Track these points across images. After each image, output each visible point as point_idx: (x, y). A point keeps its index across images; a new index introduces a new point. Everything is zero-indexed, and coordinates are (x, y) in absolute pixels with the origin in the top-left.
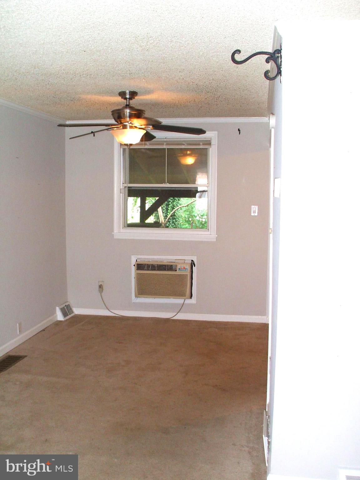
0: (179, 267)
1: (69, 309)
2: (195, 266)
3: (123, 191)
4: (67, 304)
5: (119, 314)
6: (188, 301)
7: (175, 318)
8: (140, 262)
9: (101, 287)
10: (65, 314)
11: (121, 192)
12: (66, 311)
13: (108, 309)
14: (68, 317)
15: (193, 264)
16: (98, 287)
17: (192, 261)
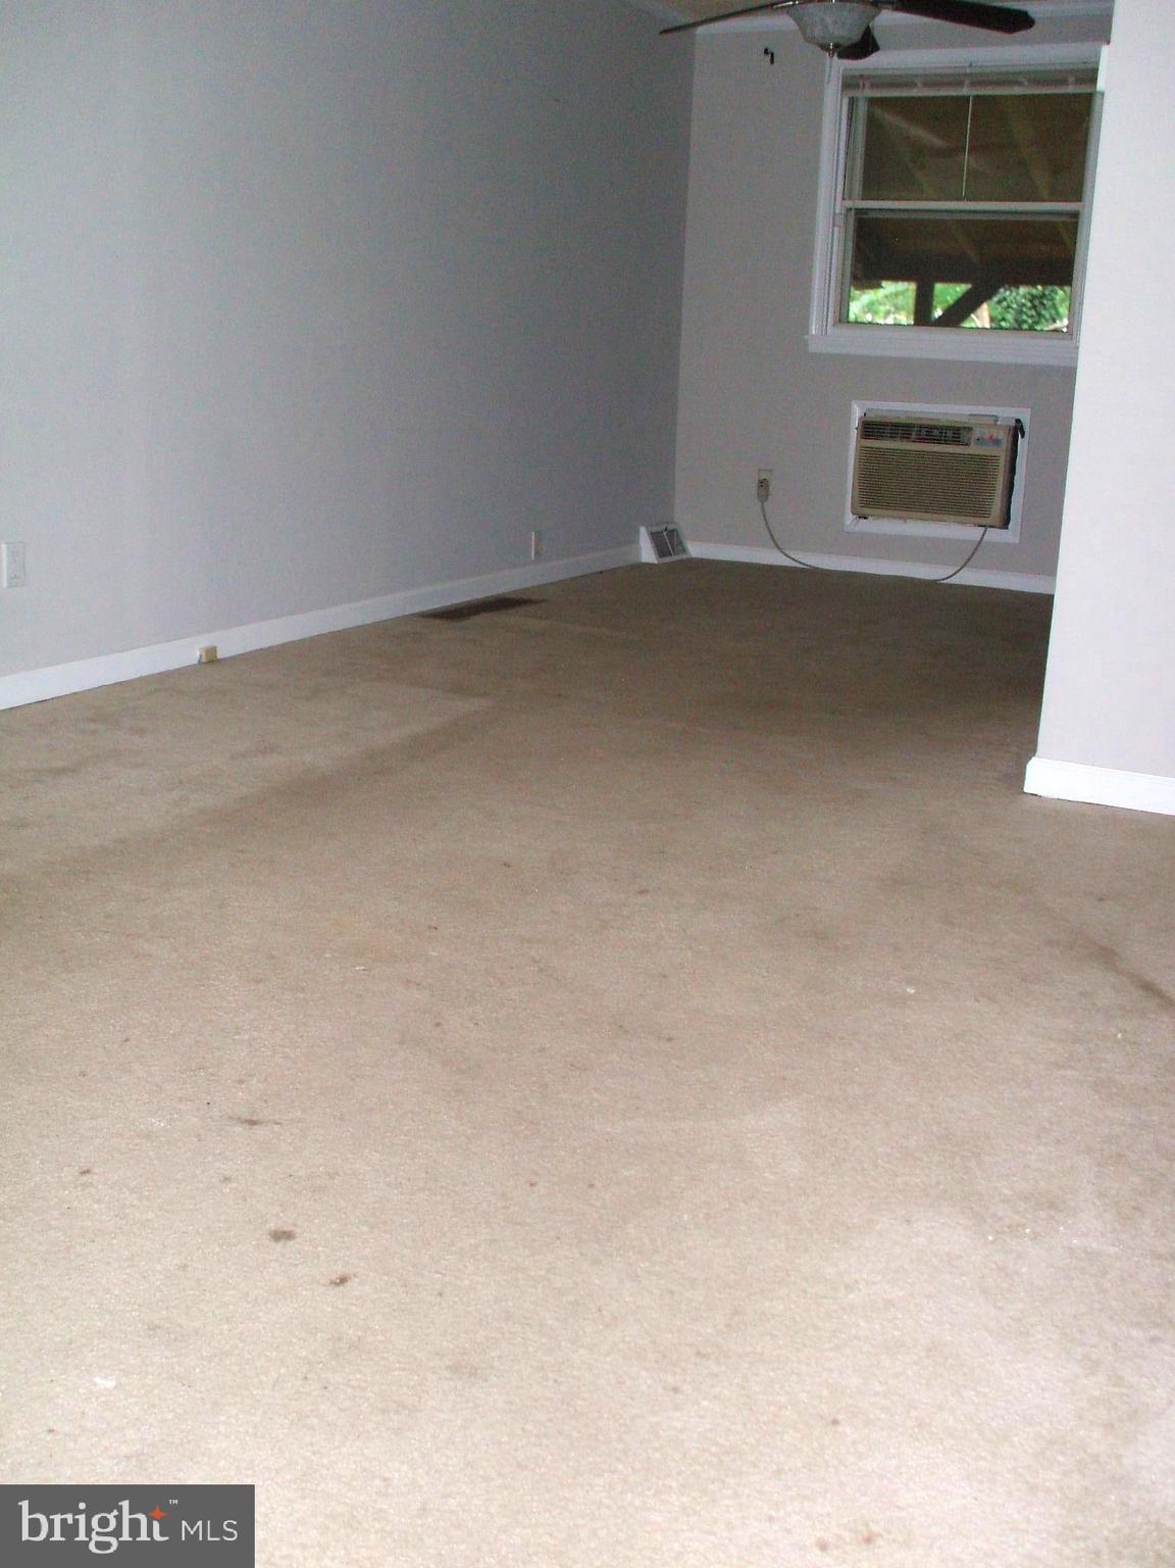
0: (977, 434)
1: (675, 543)
2: (1023, 437)
3: (840, 220)
4: (670, 527)
5: (802, 561)
6: (995, 535)
7: (954, 580)
8: (871, 417)
9: (763, 484)
10: (662, 551)
11: (837, 223)
12: (667, 541)
13: (779, 548)
14: (668, 560)
15: (1018, 429)
16: (754, 485)
17: (1018, 421)
